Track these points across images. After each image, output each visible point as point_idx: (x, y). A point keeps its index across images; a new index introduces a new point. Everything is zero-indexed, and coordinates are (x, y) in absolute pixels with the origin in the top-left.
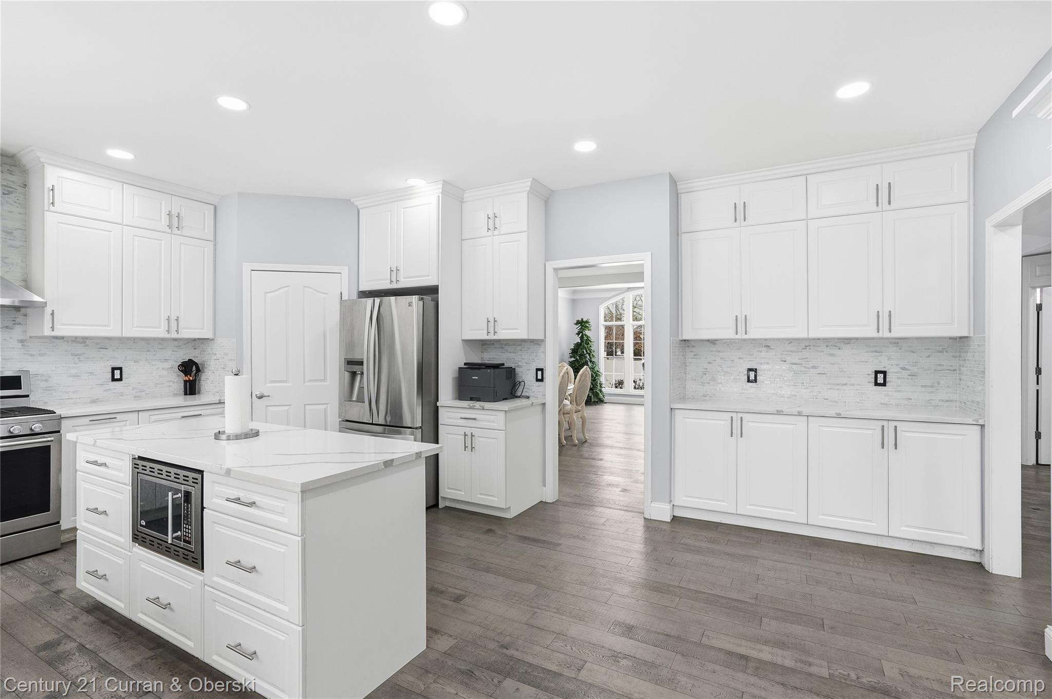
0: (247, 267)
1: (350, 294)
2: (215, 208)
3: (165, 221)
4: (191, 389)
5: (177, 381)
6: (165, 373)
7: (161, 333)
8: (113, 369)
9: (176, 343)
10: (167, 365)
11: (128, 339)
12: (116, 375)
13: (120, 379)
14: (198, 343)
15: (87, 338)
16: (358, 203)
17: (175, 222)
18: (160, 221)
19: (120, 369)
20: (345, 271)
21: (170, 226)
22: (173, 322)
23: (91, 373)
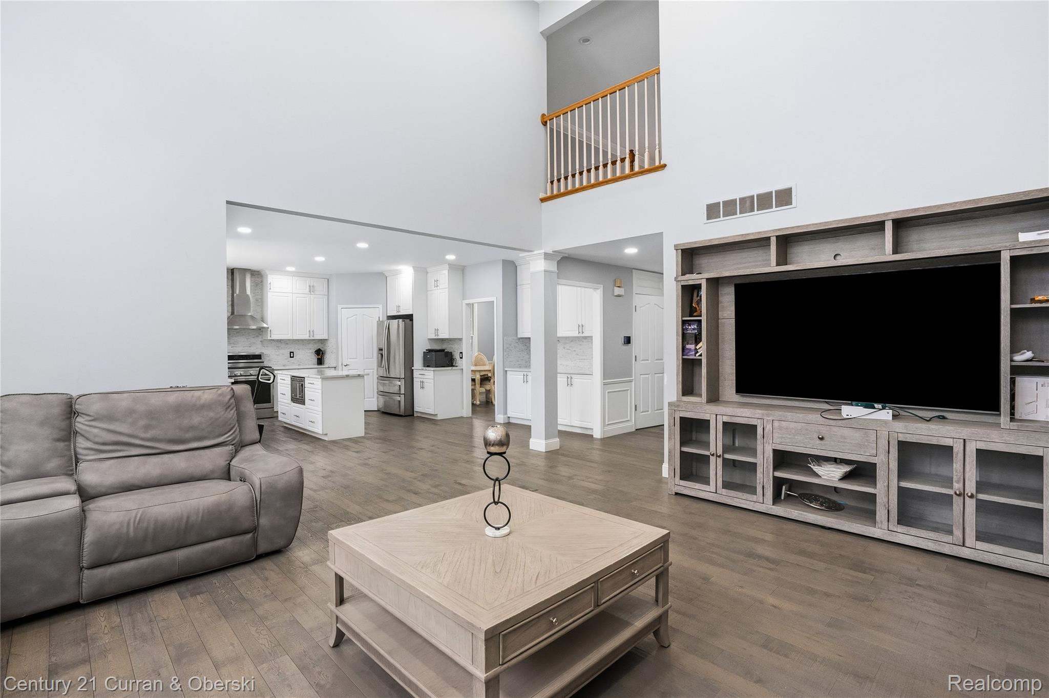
0: (340, 307)
1: (383, 318)
2: (328, 280)
3: (308, 289)
4: (320, 362)
5: (314, 358)
6: (310, 354)
7: (306, 337)
8: (291, 352)
9: (314, 341)
10: (311, 351)
11: (296, 340)
12: (292, 354)
13: (293, 357)
14: (323, 341)
15: (281, 340)
16: (386, 274)
17: (312, 289)
18: (306, 289)
19: (293, 352)
20: (381, 307)
21: (310, 291)
22: (311, 332)
23: (283, 354)
